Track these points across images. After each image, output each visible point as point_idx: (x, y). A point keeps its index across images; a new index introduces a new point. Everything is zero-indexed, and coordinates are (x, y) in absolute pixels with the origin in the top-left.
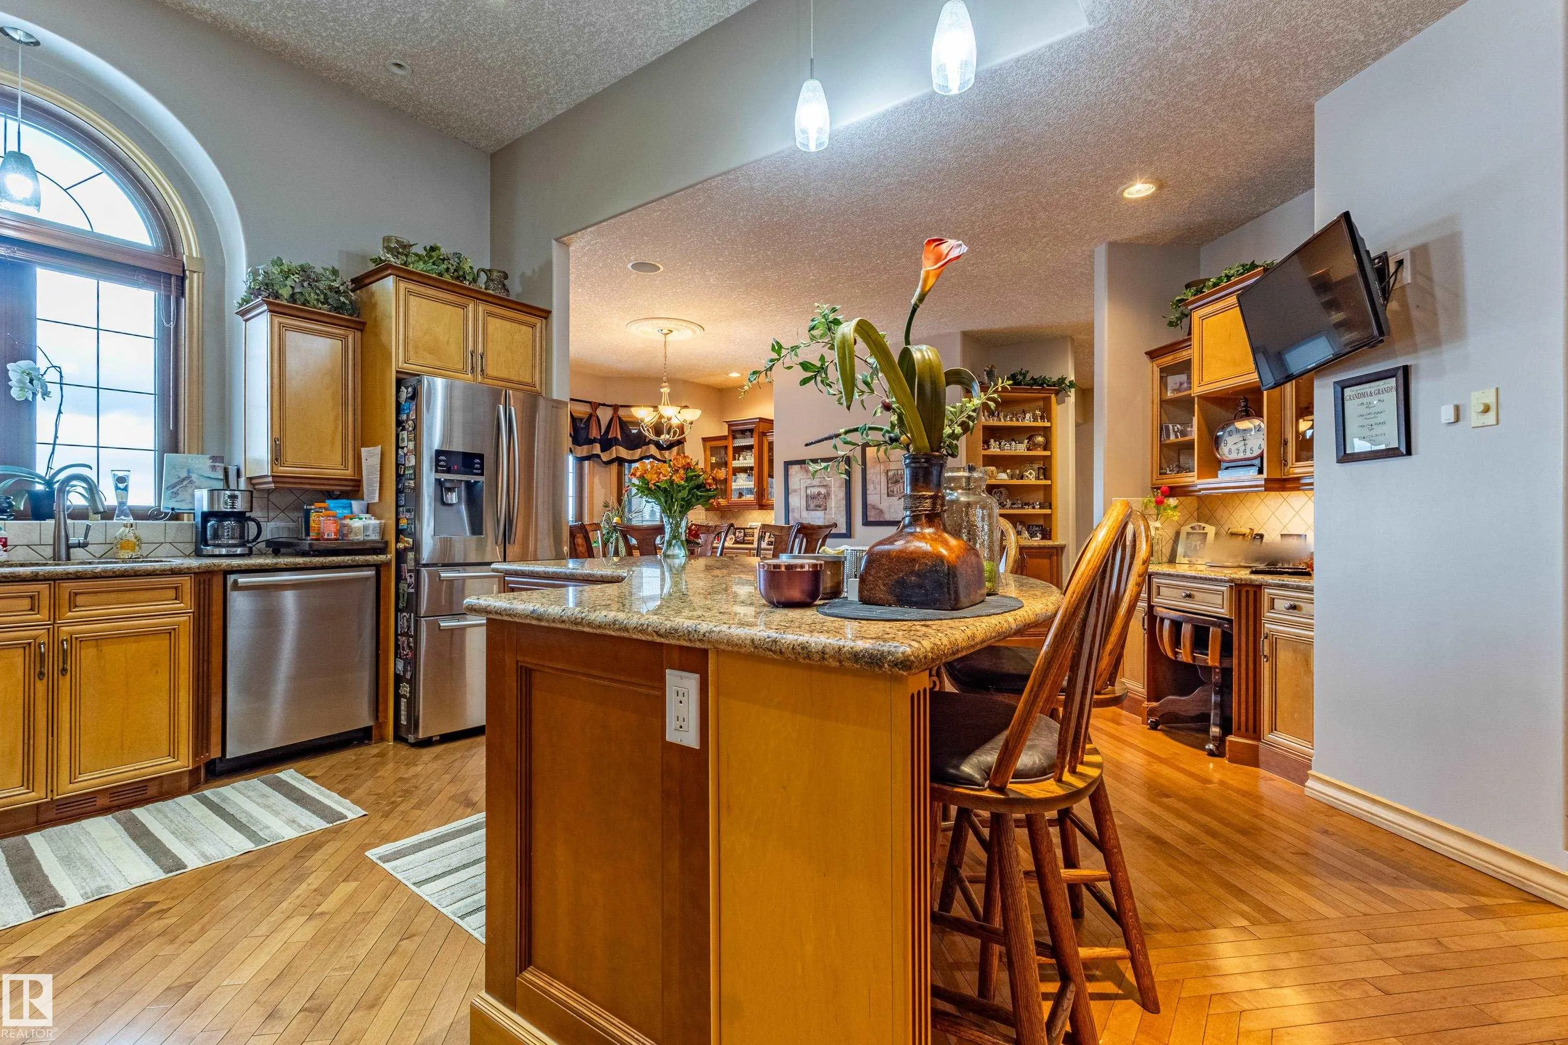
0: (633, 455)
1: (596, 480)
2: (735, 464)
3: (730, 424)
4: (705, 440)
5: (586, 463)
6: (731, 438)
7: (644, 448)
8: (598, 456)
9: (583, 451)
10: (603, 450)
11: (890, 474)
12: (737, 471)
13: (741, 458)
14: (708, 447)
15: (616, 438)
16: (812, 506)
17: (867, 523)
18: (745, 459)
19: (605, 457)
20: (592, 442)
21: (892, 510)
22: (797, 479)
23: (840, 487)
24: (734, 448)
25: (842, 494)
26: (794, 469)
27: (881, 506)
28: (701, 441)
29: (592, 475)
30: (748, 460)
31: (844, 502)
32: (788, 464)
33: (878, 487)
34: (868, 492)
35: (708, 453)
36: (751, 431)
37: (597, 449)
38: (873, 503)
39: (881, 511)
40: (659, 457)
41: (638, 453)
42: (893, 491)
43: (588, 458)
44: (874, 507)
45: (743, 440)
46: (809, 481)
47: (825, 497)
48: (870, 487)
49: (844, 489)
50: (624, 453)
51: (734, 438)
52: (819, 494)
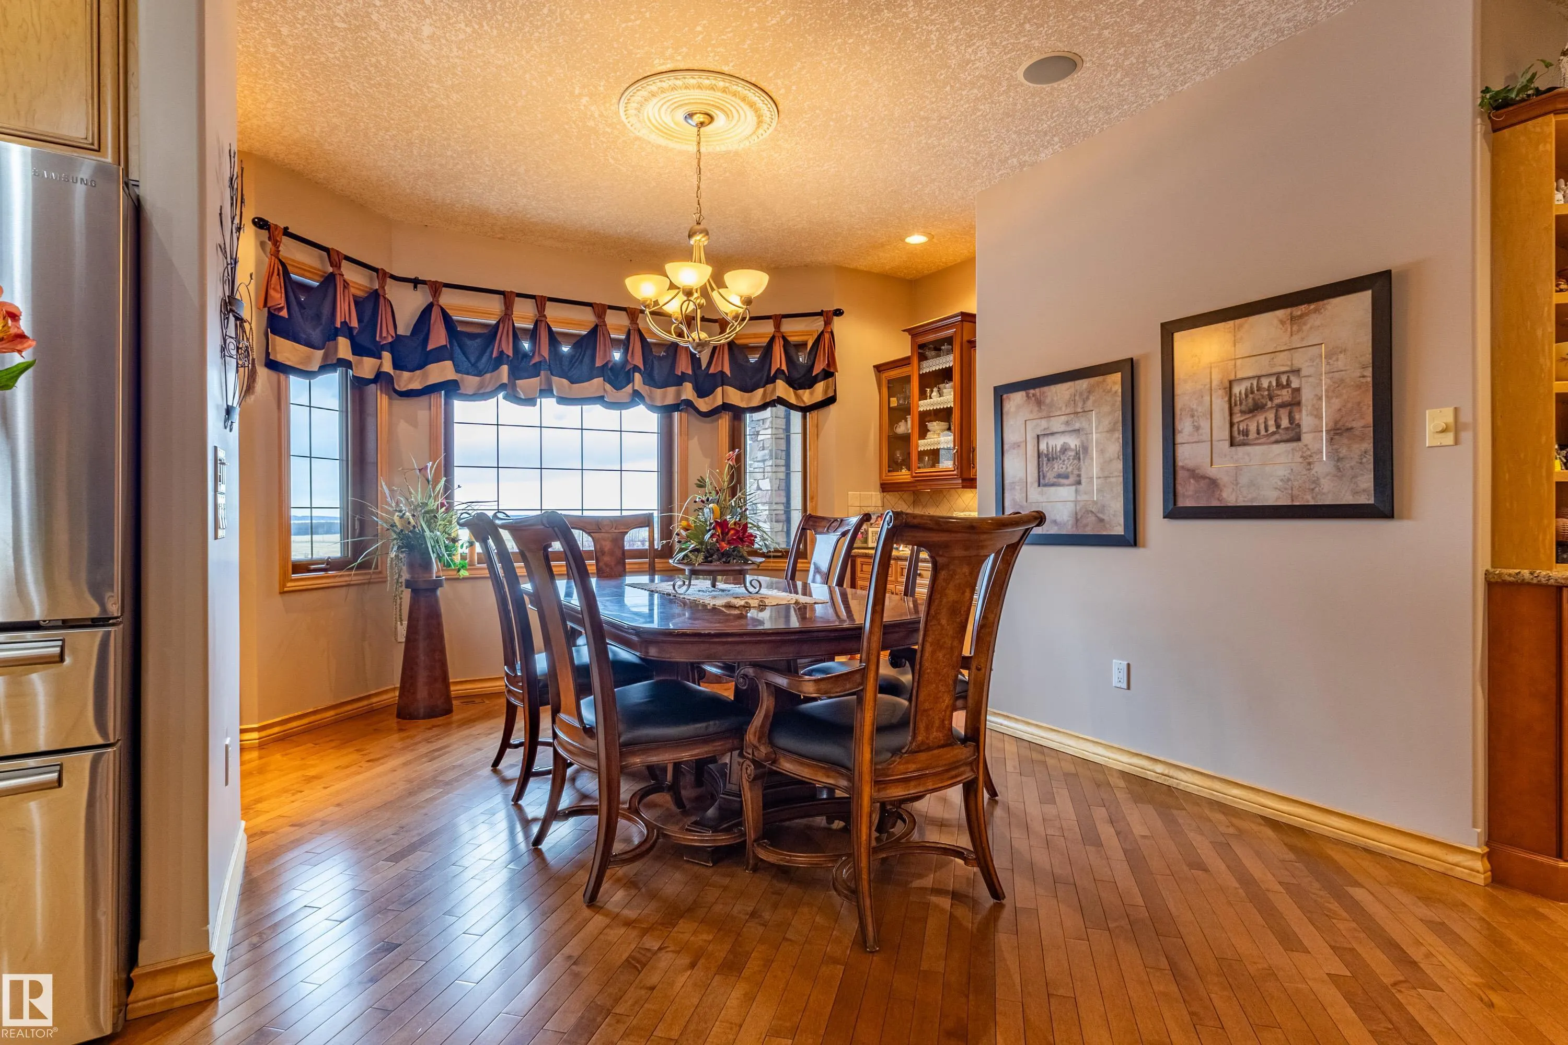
0: (750, 400)
1: (694, 444)
2: (925, 405)
3: (914, 333)
4: (879, 369)
5: (676, 415)
6: (915, 360)
7: (770, 387)
8: (689, 404)
9: (669, 395)
10: (702, 393)
11: (1238, 389)
12: (925, 418)
13: (934, 394)
14: (884, 383)
15: (722, 373)
16: (1050, 476)
17: (1174, 512)
18: (941, 395)
19: (704, 405)
20: (679, 381)
21: (1244, 480)
22: (1020, 421)
23: (1112, 430)
24: (922, 377)
25: (1115, 447)
26: (1015, 400)
27: (1212, 472)
28: (872, 370)
29: (686, 434)
30: (944, 397)
31: (1119, 465)
32: (1001, 393)
33: (1205, 425)
34: (1179, 438)
35: (885, 391)
36: (949, 340)
37: (688, 392)
38: (1190, 464)
39: (1213, 484)
40: (793, 400)
41: (757, 397)
42: (1246, 433)
43: (675, 407)
44: (1194, 474)
45: (938, 360)
46: (1044, 423)
47: (1077, 457)
48: (1184, 427)
49: (1118, 435)
50: (735, 397)
51: (923, 358)
52: (1065, 449)
